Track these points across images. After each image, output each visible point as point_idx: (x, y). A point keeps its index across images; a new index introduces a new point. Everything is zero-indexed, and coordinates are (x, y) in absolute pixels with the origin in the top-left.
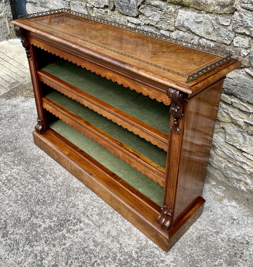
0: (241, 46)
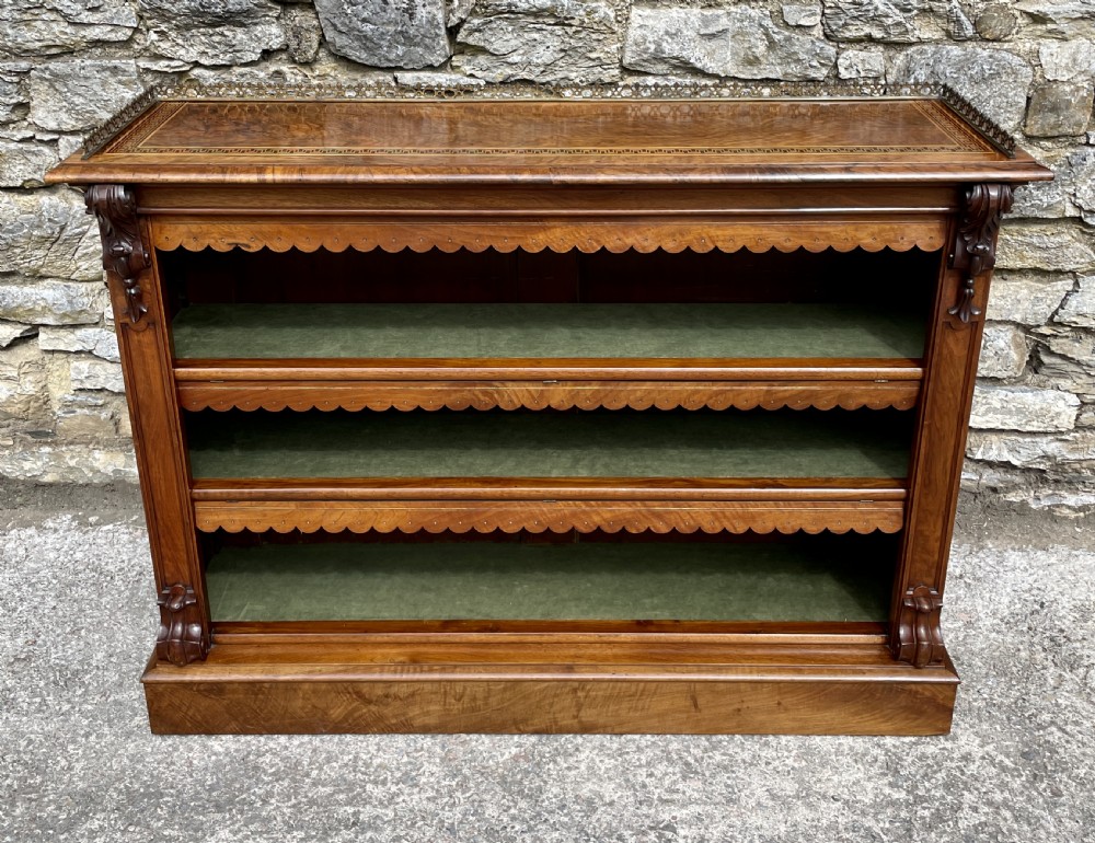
0: (863, 74)
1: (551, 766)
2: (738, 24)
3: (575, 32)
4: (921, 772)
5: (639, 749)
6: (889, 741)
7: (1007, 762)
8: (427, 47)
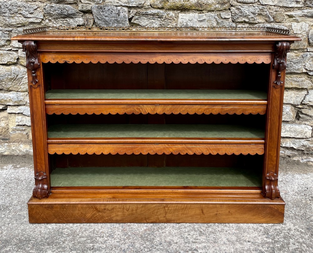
1: (157, 232)
2: (209, 18)
3: (164, 20)
4: (276, 233)
5: (185, 227)
6: (264, 225)
7: (303, 231)
8: (123, 24)
